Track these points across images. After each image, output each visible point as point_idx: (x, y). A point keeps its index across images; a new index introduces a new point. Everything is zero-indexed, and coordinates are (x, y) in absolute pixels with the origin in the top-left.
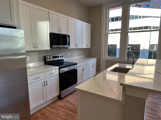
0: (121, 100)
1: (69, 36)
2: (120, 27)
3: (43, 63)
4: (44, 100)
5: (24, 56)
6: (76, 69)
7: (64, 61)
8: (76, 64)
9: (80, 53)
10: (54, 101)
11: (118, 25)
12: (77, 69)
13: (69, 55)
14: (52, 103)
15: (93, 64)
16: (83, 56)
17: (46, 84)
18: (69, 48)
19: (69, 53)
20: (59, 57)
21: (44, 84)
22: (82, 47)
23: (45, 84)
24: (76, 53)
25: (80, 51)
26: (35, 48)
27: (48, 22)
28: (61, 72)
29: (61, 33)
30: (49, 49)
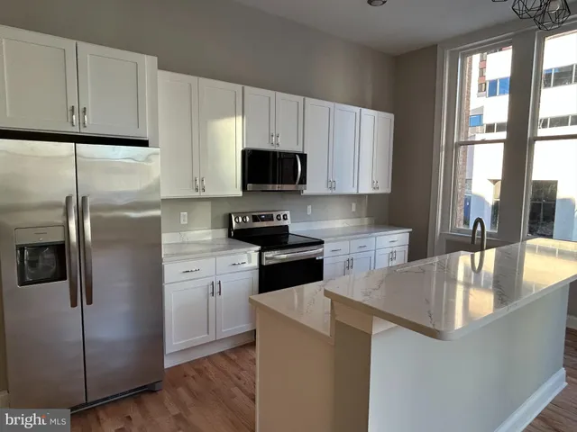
0: (328, 334)
1: (304, 157)
2: (503, 117)
3: (222, 233)
4: (208, 333)
5: (157, 213)
6: (321, 258)
7: (290, 231)
8: (320, 243)
9: (354, 210)
10: (241, 347)
11: (497, 109)
12: (322, 260)
13: (309, 212)
14: (234, 350)
15: (391, 250)
16: (366, 221)
17: (217, 290)
18: (305, 192)
19: (309, 207)
20: (275, 218)
21: (211, 291)
22: (354, 191)
23: (214, 289)
24: (336, 208)
25: (354, 205)
26: (197, 190)
27: (240, 119)
28: (265, 263)
29: (278, 149)
30: (240, 193)
